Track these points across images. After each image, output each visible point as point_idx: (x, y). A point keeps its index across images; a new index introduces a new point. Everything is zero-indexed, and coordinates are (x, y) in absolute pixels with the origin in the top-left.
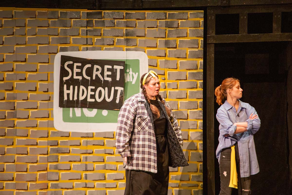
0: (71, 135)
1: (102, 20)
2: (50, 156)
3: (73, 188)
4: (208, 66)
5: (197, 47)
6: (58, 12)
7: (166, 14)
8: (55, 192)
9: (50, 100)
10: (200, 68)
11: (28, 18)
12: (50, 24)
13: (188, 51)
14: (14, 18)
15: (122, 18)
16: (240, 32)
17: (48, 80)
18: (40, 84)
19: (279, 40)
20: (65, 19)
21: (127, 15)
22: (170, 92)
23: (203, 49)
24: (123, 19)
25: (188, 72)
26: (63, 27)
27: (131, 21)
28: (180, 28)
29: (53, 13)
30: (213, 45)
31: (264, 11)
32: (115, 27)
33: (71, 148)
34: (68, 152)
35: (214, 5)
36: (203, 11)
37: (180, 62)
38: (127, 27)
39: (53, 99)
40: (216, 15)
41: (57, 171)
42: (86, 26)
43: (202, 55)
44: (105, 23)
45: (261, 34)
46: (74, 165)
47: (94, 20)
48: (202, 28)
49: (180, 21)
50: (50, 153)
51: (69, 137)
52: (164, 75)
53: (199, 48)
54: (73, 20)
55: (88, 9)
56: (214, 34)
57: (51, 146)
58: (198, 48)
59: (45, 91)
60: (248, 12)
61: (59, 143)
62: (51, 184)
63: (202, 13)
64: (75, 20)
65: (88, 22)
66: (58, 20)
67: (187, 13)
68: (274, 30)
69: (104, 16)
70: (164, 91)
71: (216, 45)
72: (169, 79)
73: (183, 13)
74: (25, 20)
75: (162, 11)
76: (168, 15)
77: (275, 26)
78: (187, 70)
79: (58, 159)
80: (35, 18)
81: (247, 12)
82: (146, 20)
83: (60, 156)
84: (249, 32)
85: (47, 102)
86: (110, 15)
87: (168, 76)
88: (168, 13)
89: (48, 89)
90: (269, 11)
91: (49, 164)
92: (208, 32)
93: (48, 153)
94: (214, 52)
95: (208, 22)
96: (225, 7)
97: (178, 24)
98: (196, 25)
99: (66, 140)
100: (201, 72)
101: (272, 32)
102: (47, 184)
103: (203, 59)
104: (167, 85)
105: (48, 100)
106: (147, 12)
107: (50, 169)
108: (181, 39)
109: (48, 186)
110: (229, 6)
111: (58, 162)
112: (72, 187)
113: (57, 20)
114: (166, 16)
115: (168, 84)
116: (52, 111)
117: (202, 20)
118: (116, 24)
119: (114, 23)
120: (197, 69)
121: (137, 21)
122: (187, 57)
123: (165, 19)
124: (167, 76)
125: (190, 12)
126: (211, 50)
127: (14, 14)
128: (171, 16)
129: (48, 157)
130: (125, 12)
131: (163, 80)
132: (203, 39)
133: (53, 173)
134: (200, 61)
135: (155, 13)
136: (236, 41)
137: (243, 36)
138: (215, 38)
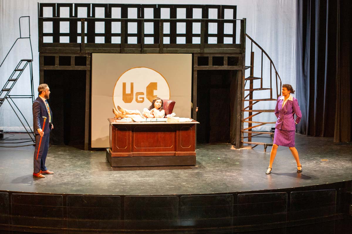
4: (194, 80)
16: (209, 65)
19: (227, 69)
30: (197, 71)
31: (220, 56)
35: (197, 52)
40: (198, 57)
45: (219, 66)
63: (191, 55)
71: (198, 71)
77: (224, 62)
81: (212, 56)
84: (213, 65)
90: (222, 56)
92: (194, 65)
94: (197, 74)
95: (194, 60)
96: (202, 53)
101: (223, 65)
110: (204, 53)
126: (195, 73)
136: (207, 69)
137: (210, 67)
138: (197, 67)
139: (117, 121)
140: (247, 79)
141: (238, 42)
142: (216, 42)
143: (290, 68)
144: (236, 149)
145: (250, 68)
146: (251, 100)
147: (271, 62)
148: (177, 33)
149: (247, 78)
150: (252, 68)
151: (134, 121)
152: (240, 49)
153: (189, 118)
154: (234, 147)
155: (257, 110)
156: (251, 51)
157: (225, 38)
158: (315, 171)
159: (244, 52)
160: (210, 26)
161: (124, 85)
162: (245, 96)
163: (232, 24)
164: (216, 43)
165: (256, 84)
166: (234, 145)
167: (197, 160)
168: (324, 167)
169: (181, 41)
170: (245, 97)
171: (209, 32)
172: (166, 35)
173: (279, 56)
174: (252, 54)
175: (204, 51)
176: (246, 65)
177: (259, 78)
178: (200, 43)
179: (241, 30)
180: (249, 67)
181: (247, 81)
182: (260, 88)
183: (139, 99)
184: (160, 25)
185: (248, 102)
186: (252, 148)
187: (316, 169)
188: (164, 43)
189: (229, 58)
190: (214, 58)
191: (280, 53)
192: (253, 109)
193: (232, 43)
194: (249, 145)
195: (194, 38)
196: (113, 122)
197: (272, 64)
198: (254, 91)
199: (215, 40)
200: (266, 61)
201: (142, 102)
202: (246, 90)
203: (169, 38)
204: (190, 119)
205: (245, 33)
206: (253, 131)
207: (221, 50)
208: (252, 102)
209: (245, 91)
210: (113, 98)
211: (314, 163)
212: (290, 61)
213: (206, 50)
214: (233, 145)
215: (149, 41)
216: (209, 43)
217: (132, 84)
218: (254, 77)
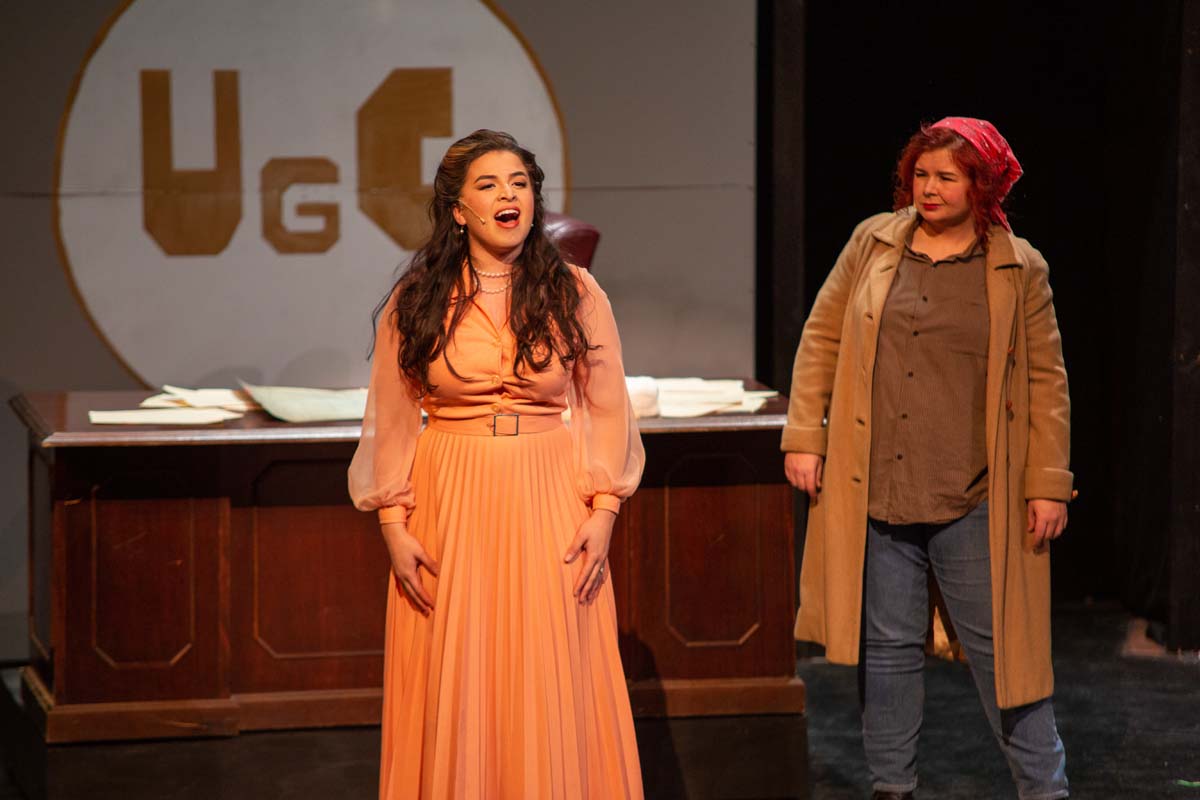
139: (97, 417)
144: (1172, 649)
151: (265, 418)
153: (739, 384)
154: (1150, 635)
161: (156, 90)
166: (1149, 616)
167: (812, 749)
183: (293, 223)
196: (62, 428)
201: (321, 243)
204: (747, 388)
210: (55, 214)
214: (1137, 612)
217: (226, 88)
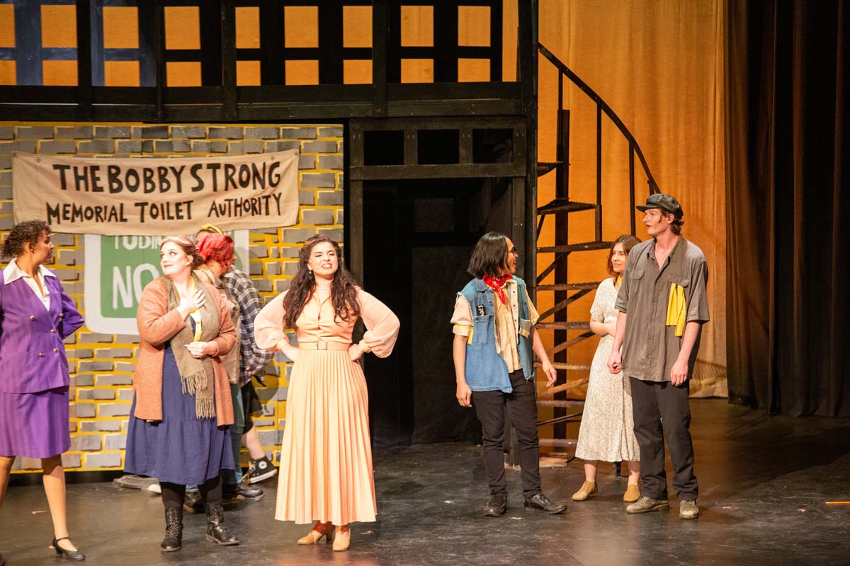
0: (115, 339)
1: (169, 140)
2: (80, 376)
3: (120, 430)
4: (352, 219)
5: (333, 186)
6: (92, 128)
7: (278, 129)
8: (89, 436)
9: (78, 279)
10: (338, 223)
11: (40, 139)
12: (78, 148)
13: (318, 193)
14: (17, 140)
15: (204, 136)
16: (405, 162)
17: (74, 245)
18: (61, 252)
19: (470, 175)
20: (105, 140)
21: (212, 132)
22: (286, 264)
23: (342, 190)
24: (204, 138)
25: (319, 228)
26: (102, 153)
27: (219, 143)
28: (302, 154)
29: (83, 129)
30: (361, 182)
31: (445, 126)
32: (190, 152)
33: (116, 363)
34: (111, 368)
35: (361, 116)
36: (341, 126)
37: (305, 212)
38: (212, 152)
39: (83, 278)
40: (364, 132)
41: (92, 401)
42: (140, 151)
43: (340, 199)
44: (174, 147)
45: (440, 165)
46: (121, 392)
47: (155, 140)
48: (341, 155)
49: (303, 142)
50: (80, 371)
51: (112, 344)
52: (277, 234)
53: (337, 189)
54: (117, 141)
55: (145, 122)
56: (361, 165)
57: (82, 358)
58: (334, 188)
59: (69, 263)
60: (418, 129)
61: (95, 353)
62: (83, 423)
63: (340, 128)
64: (121, 140)
65: (143, 144)
66: (93, 142)
67: (315, 129)
68: (461, 158)
69: (171, 134)
70: (276, 262)
71: (366, 183)
72: (284, 241)
73: (308, 128)
74: (36, 143)
75: (272, 126)
76: (281, 131)
77: (462, 152)
78: (316, 225)
79: (93, 381)
80: (53, 138)
81: (416, 127)
82: (244, 140)
83: (97, 376)
84: (421, 161)
85: (73, 283)
86: (183, 132)
87: (283, 236)
88: (282, 128)
89: (74, 261)
90: (455, 128)
91: (79, 389)
92: (351, 162)
93: (77, 370)
94: (362, 196)
95: (351, 143)
96: (379, 119)
97: (300, 147)
98: (331, 148)
99: (107, 348)
100: (340, 229)
101: (458, 163)
102: (76, 423)
103: (342, 207)
104: (282, 252)
105: (75, 280)
106: (246, 126)
107: (80, 397)
108: (306, 173)
109: (76, 428)
110: (387, 118)
111: (93, 385)
112: (118, 429)
113: (89, 141)
114: (278, 133)
115: (284, 249)
116: (82, 299)
117: (340, 141)
118: (192, 147)
119: (190, 146)
120: (333, 224)
121: (230, 142)
122: (316, 203)
123: (278, 139)
124: (281, 236)
125: (319, 127)
126: (357, 191)
127: (16, 132)
128: (288, 134)
129: (76, 378)
130: (207, 127)
131: (275, 242)
132: (342, 173)
133: (85, 404)
134: (338, 210)
135: (260, 128)
136: (399, 176)
137: (410, 168)
138: (362, 172)
140: (543, 211)
141: (510, 73)
142: (428, 78)
143: (703, 166)
145: (555, 170)
146: (561, 288)
147: (633, 145)
148: (288, 45)
149: (544, 205)
150: (562, 168)
152: (518, 101)
155: (583, 323)
156: (557, 108)
157: (463, 63)
158: (805, 543)
159: (534, 111)
160: (406, 18)
162: (539, 273)
163: (488, 9)
164: (431, 80)
165: (580, 227)
168: (838, 529)
169: (302, 73)
170: (538, 276)
171: (405, 43)
172: (247, 55)
173: (664, 124)
174: (563, 116)
175: (386, 110)
176: (540, 160)
177: (590, 207)
178: (370, 81)
179: (519, 28)
180: (550, 167)
181: (546, 216)
182: (592, 243)
184: (224, 18)
185: (551, 294)
186: (568, 462)
187: (808, 538)
188: (240, 82)
189: (477, 134)
190: (421, 134)
191: (665, 112)
192: (569, 319)
193: (488, 80)
194: (558, 449)
195: (348, 64)
197: (635, 152)
198: (573, 253)
199: (427, 71)
200: (615, 144)
202: (543, 250)
203: (256, 64)
205: (534, 42)
206: (573, 397)
207: (446, 104)
208: (566, 292)
209: (539, 255)
211: (801, 513)
212: (702, 141)
213: (395, 110)
215: (184, 75)
216: (404, 81)
218: (571, 202)
